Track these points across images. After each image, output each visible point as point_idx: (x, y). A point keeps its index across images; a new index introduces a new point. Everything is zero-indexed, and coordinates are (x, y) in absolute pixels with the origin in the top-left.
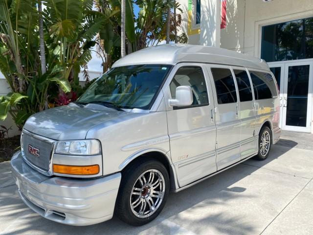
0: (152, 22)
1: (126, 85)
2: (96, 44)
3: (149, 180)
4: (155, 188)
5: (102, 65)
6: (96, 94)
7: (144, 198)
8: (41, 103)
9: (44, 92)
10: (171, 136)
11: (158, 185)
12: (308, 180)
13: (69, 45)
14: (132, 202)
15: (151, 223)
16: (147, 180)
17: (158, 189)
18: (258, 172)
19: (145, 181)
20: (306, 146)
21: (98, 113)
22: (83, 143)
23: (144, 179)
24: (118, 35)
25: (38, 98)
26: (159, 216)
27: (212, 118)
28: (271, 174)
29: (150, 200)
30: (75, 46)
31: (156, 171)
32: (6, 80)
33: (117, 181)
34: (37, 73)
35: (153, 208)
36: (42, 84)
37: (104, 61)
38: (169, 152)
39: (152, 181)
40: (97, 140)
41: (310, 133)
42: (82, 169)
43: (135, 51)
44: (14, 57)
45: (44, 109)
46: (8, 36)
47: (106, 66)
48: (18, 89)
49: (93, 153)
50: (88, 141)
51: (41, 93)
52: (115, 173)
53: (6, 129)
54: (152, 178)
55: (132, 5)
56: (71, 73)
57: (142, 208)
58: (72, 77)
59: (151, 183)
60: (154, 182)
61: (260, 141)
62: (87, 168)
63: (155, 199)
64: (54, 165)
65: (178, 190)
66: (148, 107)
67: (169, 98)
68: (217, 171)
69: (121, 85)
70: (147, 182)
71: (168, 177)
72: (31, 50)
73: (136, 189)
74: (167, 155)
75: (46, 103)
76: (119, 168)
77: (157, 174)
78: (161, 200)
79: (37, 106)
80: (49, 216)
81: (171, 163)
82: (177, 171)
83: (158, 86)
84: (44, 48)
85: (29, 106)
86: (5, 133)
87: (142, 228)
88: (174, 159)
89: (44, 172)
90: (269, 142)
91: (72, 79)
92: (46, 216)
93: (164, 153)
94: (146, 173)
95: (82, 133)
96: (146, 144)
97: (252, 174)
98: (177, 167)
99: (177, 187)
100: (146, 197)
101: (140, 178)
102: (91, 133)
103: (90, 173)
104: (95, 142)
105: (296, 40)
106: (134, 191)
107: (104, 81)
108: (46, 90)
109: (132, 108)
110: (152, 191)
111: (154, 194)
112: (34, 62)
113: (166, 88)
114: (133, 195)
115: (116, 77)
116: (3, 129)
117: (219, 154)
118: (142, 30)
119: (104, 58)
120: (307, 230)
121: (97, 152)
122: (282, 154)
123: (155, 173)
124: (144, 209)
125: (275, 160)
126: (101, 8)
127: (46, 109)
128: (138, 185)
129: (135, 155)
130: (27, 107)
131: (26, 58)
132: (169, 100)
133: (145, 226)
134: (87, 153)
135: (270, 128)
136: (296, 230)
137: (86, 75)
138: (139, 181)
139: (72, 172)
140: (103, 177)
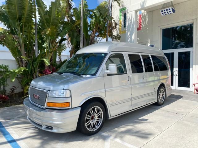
0: (98, 27)
1: (83, 63)
2: (66, 40)
3: (95, 112)
4: (98, 116)
5: (70, 52)
6: (67, 68)
7: (92, 121)
8: (35, 74)
9: (37, 67)
10: (106, 90)
11: (99, 115)
12: (184, 116)
13: (51, 41)
14: (86, 123)
15: (95, 135)
16: (94, 111)
17: (99, 117)
18: (157, 112)
19: (93, 112)
20: (187, 99)
21: (68, 78)
22: (62, 92)
23: (92, 111)
24: (79, 34)
25: (33, 70)
26: (100, 131)
27: (129, 81)
28: (164, 113)
29: (95, 123)
30: (54, 41)
31: (99, 107)
32: (16, 61)
33: (78, 111)
34: (33, 57)
35: (97, 127)
36: (35, 62)
37: (71, 49)
38: (105, 98)
39: (96, 112)
40: (69, 90)
41: (192, 91)
42: (61, 105)
43: (88, 45)
44: (21, 48)
45: (36, 77)
46: (18, 36)
47: (71, 52)
48: (22, 65)
49: (67, 96)
50: (65, 90)
51: (35, 68)
52: (78, 107)
53: (15, 87)
54: (96, 111)
55: (87, 17)
56: (52, 56)
57: (91, 126)
58: (52, 59)
59: (96, 113)
60: (97, 113)
61: (158, 95)
62: (64, 104)
63: (98, 122)
64: (47, 102)
65: (110, 118)
66: (94, 75)
67: (105, 70)
68: (132, 110)
69: (80, 64)
70: (94, 113)
71: (105, 111)
72: (30, 44)
73: (88, 116)
74: (104, 99)
75: (38, 73)
76: (80, 104)
77: (99, 109)
78: (101, 123)
79: (33, 75)
80: (44, 128)
81: (106, 104)
82: (110, 108)
83: (100, 64)
84: (37, 43)
85: (28, 75)
86: (15, 90)
87: (91, 136)
88: (108, 102)
89: (42, 107)
90: (164, 95)
91: (52, 60)
92: (43, 128)
93: (103, 98)
94: (93, 108)
95: (62, 87)
96: (93, 93)
97: (153, 112)
98: (109, 106)
99: (110, 116)
100: (93, 120)
101: (90, 110)
102: (66, 87)
103: (66, 106)
104: (68, 91)
105: (187, 36)
106: (87, 117)
107: (71, 61)
108: (38, 66)
109: (86, 75)
110: (96, 117)
111: (97, 119)
112: (31, 50)
113: (104, 65)
114: (86, 119)
115: (77, 58)
116: (14, 88)
117: (133, 100)
118: (92, 32)
119: (71, 48)
120: (177, 138)
121: (69, 96)
122: (172, 102)
123: (98, 108)
124: (92, 127)
125: (168, 106)
126: (69, 19)
127: (37, 77)
128: (89, 114)
129: (88, 98)
130: (27, 75)
131: (27, 49)
132: (105, 71)
133: (93, 136)
134: (64, 97)
135: (165, 87)
136: (171, 138)
137: (60, 58)
138: (89, 112)
139: (57, 106)
140: (71, 108)
